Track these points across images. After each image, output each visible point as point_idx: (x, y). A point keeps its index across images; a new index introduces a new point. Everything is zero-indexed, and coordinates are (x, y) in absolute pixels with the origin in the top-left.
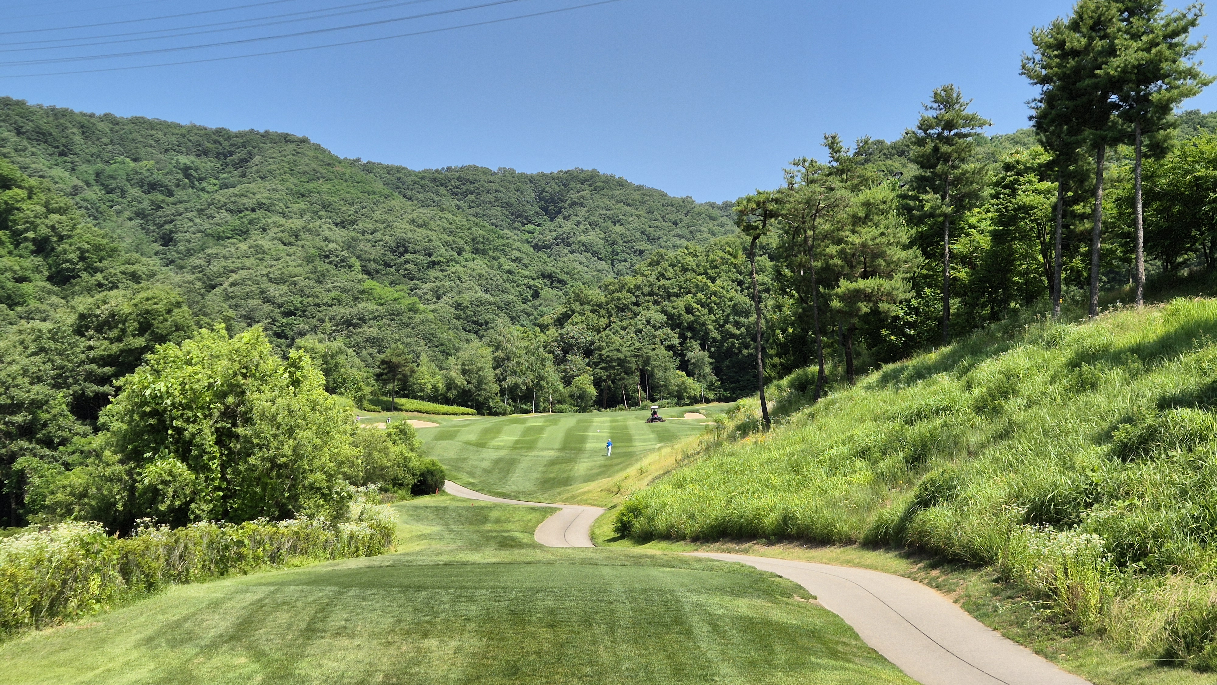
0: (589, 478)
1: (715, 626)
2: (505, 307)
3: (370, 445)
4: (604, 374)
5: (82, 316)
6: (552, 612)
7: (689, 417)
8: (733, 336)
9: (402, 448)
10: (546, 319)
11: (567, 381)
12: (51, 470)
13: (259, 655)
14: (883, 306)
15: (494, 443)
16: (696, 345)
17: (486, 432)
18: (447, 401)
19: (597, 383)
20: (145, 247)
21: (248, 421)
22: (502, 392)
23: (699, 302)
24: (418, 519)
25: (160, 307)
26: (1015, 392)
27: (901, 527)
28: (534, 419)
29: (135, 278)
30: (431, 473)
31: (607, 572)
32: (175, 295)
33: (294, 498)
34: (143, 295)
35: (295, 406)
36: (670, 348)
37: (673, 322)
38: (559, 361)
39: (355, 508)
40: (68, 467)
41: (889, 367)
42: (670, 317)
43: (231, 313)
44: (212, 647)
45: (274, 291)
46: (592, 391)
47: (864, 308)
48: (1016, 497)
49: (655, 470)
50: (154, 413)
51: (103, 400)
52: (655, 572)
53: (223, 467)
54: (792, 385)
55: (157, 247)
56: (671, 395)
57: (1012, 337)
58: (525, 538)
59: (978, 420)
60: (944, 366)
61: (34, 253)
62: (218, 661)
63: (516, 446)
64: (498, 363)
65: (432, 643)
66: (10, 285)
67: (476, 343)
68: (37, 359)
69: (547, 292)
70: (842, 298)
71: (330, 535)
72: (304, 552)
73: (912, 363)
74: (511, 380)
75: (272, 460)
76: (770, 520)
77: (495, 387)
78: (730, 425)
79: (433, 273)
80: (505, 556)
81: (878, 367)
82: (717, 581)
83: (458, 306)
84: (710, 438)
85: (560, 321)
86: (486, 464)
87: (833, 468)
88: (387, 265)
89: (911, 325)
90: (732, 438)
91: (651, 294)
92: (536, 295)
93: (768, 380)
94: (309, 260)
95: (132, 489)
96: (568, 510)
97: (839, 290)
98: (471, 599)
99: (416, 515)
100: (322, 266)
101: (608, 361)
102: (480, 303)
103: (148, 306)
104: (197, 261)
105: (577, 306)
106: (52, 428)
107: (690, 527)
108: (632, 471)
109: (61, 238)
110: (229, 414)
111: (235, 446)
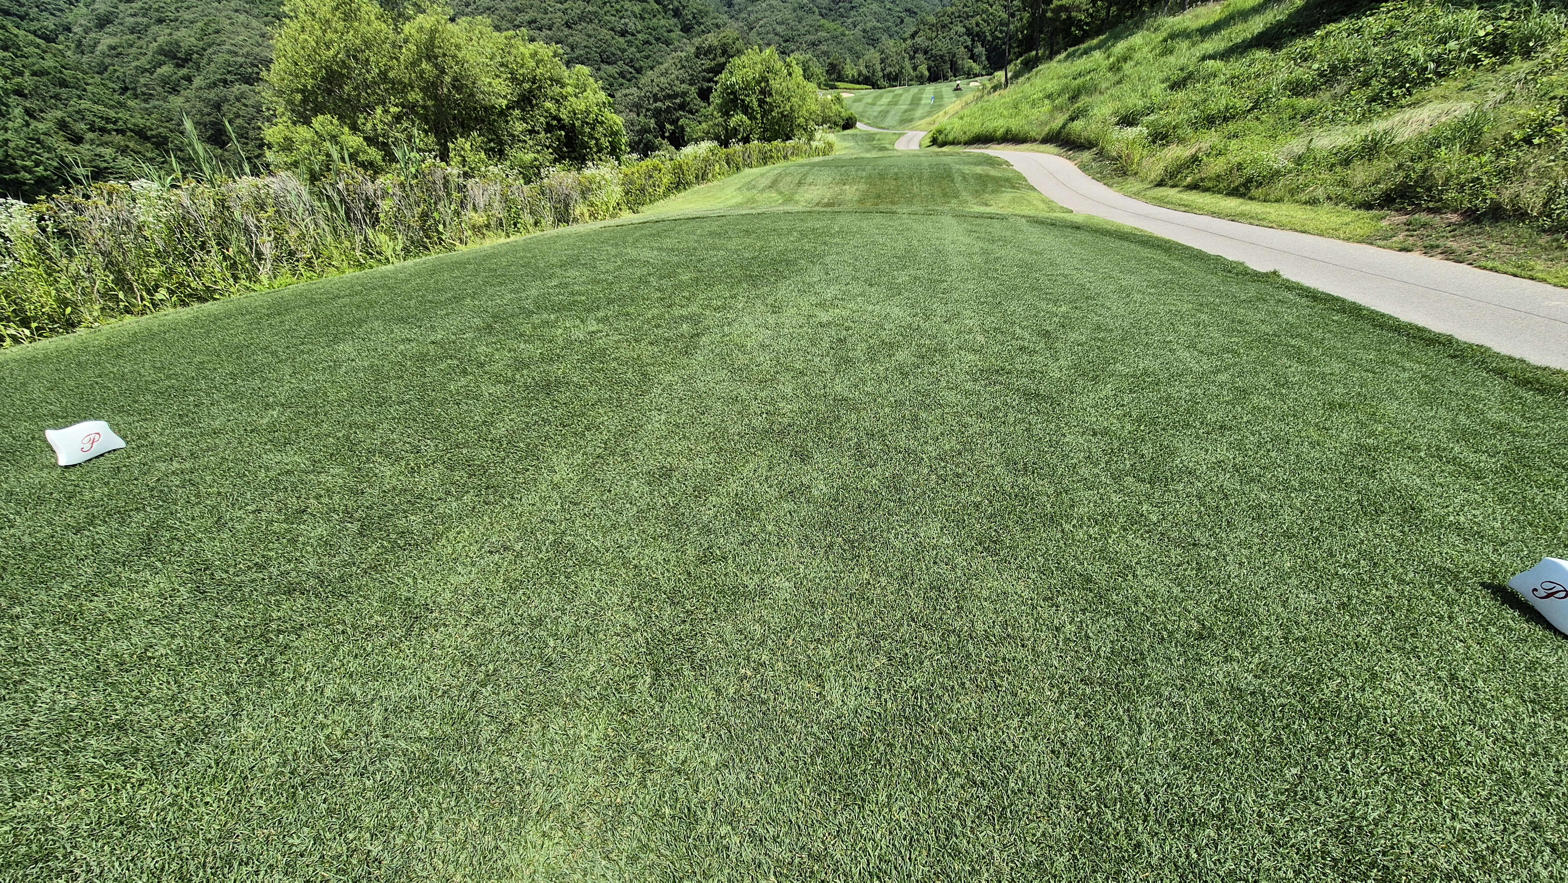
0: (921, 118)
1: (964, 178)
2: (887, 30)
3: (824, 106)
4: (933, 64)
5: (698, 48)
6: (896, 174)
7: (972, 84)
8: (999, 38)
9: (838, 107)
10: (906, 35)
11: (915, 69)
12: (693, 124)
13: (780, 193)
14: (1074, 14)
15: (879, 103)
16: (979, 45)
17: (876, 97)
18: (859, 83)
19: (929, 69)
20: (720, 10)
21: (771, 95)
22: (884, 76)
23: (983, 20)
24: (845, 140)
25: (730, 41)
26: (1131, 58)
27: (1059, 132)
28: (898, 90)
29: (718, 26)
30: (850, 118)
31: (923, 159)
32: (736, 34)
33: (792, 130)
34: (722, 35)
35: (790, 86)
36: (966, 47)
37: (969, 32)
38: (912, 58)
39: (818, 135)
40: (700, 123)
41: (1071, 50)
42: (968, 29)
43: (761, 42)
44: (763, 190)
45: (780, 29)
46: (927, 73)
47: (1064, 16)
48: (1115, 114)
49: (951, 112)
50: (733, 93)
51: (710, 90)
52: (944, 158)
53: (762, 117)
54: (1021, 63)
55: (726, 9)
56: (964, 73)
57: (1137, 28)
58: (890, 147)
59: (1109, 75)
60: (1098, 47)
61: (674, 16)
62: (765, 195)
63: (889, 104)
64: (882, 61)
65: (847, 187)
66: (665, 34)
67: (873, 51)
68: (681, 71)
69: (907, 20)
70: (1053, 11)
71: (807, 147)
72: (797, 155)
73: (1083, 46)
74: (888, 69)
75: (782, 113)
76: (1000, 132)
77: (881, 74)
78: (989, 86)
79: (852, 13)
80: (881, 154)
81: (1066, 50)
82: (971, 160)
83: (864, 31)
84: (979, 94)
85: (913, 36)
86: (875, 114)
87: (1033, 104)
88: (831, 10)
89: (1087, 24)
90: (989, 93)
91: (959, 16)
92: (902, 22)
93: (1010, 62)
94: (795, 10)
95: (727, 130)
96: (910, 134)
97: (1052, 6)
98: (864, 170)
99: (844, 138)
100: (800, 13)
101: (935, 56)
102: (875, 28)
103: (725, 41)
104: (743, 15)
105: (922, 27)
106: (692, 105)
107: (964, 138)
108: (941, 113)
109: (684, 7)
110: (763, 92)
111: (767, 107)
